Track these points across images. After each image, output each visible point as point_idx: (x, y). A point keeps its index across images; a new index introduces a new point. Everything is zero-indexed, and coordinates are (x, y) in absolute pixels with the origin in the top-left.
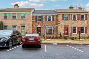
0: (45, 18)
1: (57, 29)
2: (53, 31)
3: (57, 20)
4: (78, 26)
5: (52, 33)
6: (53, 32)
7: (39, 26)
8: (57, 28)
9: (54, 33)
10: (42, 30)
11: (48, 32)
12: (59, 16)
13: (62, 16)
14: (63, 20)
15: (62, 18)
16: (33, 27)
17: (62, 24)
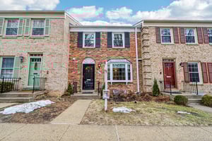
0: (106, 37)
1: (140, 70)
2: (129, 74)
3: (139, 46)
4: (203, 61)
5: (127, 81)
6: (129, 79)
7: (89, 61)
8: (140, 66)
9: (131, 81)
10: (97, 72)
11: (114, 78)
12: (147, 31)
13: (154, 31)
14: (158, 42)
15: (153, 38)
16: (71, 63)
17: (156, 54)
